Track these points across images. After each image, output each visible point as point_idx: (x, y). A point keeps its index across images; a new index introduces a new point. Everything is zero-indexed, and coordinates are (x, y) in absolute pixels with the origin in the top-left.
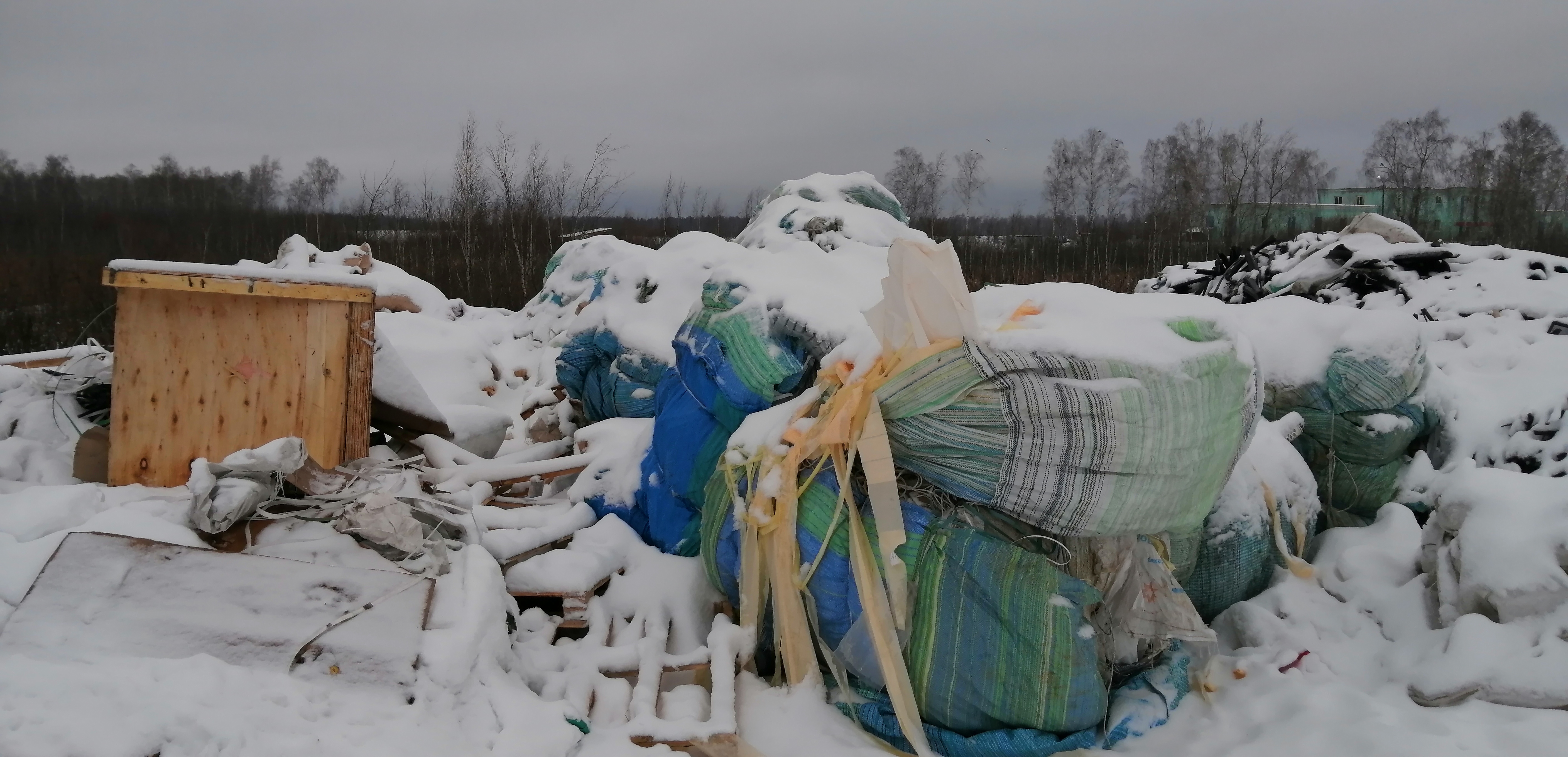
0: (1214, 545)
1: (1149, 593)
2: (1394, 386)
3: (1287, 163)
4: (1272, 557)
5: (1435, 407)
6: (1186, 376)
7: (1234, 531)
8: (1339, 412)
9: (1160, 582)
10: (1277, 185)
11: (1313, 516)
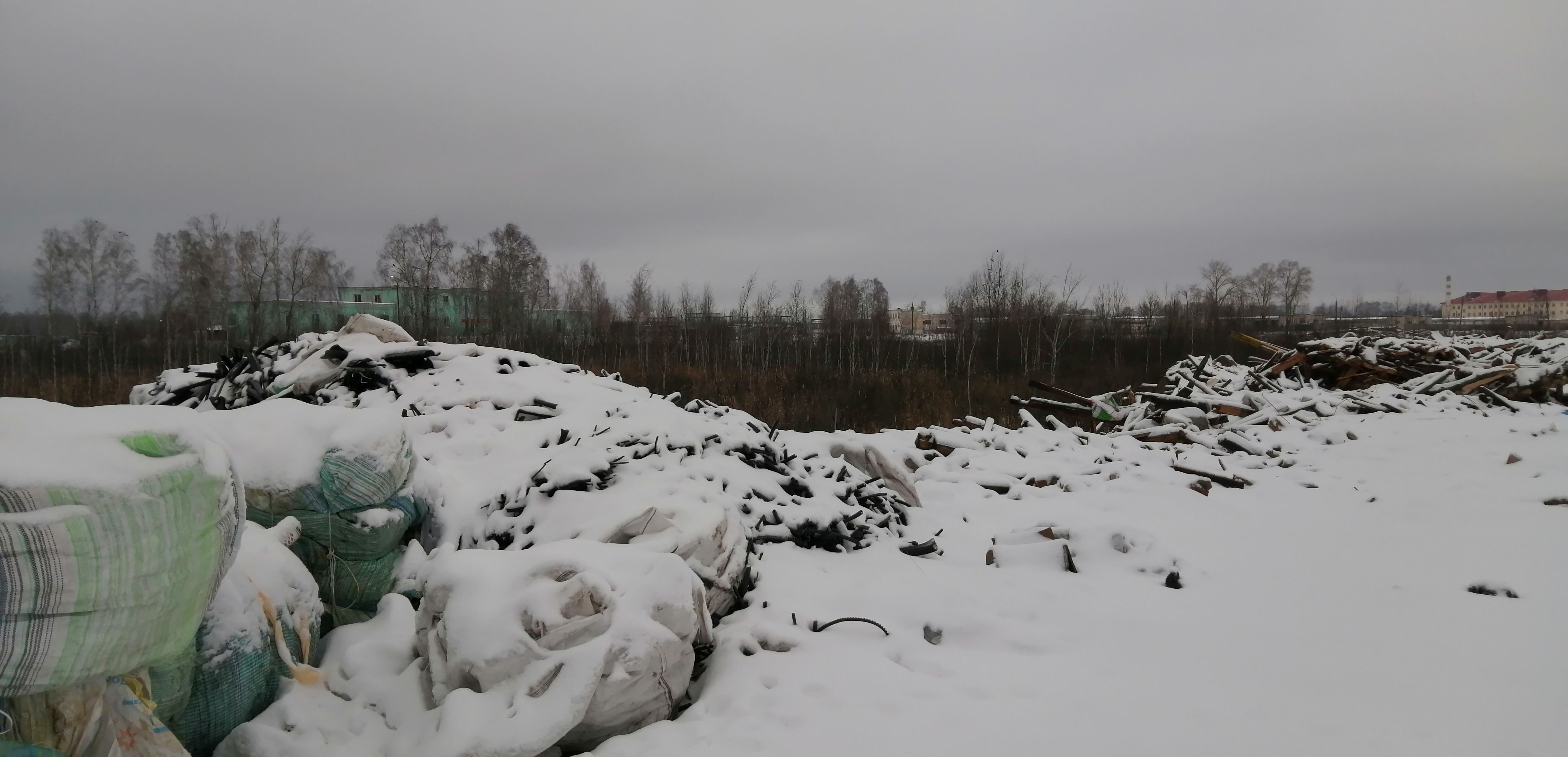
0: (210, 668)
1: (127, 740)
2: (383, 481)
3: (306, 261)
4: (276, 668)
5: (424, 497)
6: (145, 496)
7: (230, 649)
8: (335, 511)
9: (138, 725)
10: (298, 282)
11: (316, 619)
